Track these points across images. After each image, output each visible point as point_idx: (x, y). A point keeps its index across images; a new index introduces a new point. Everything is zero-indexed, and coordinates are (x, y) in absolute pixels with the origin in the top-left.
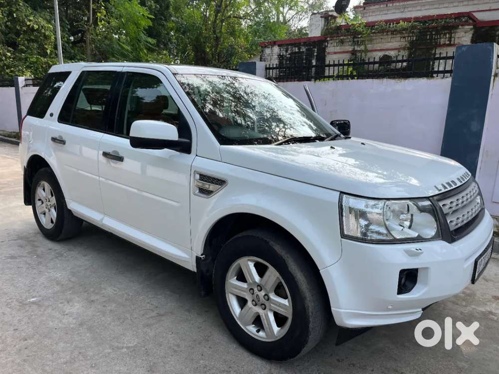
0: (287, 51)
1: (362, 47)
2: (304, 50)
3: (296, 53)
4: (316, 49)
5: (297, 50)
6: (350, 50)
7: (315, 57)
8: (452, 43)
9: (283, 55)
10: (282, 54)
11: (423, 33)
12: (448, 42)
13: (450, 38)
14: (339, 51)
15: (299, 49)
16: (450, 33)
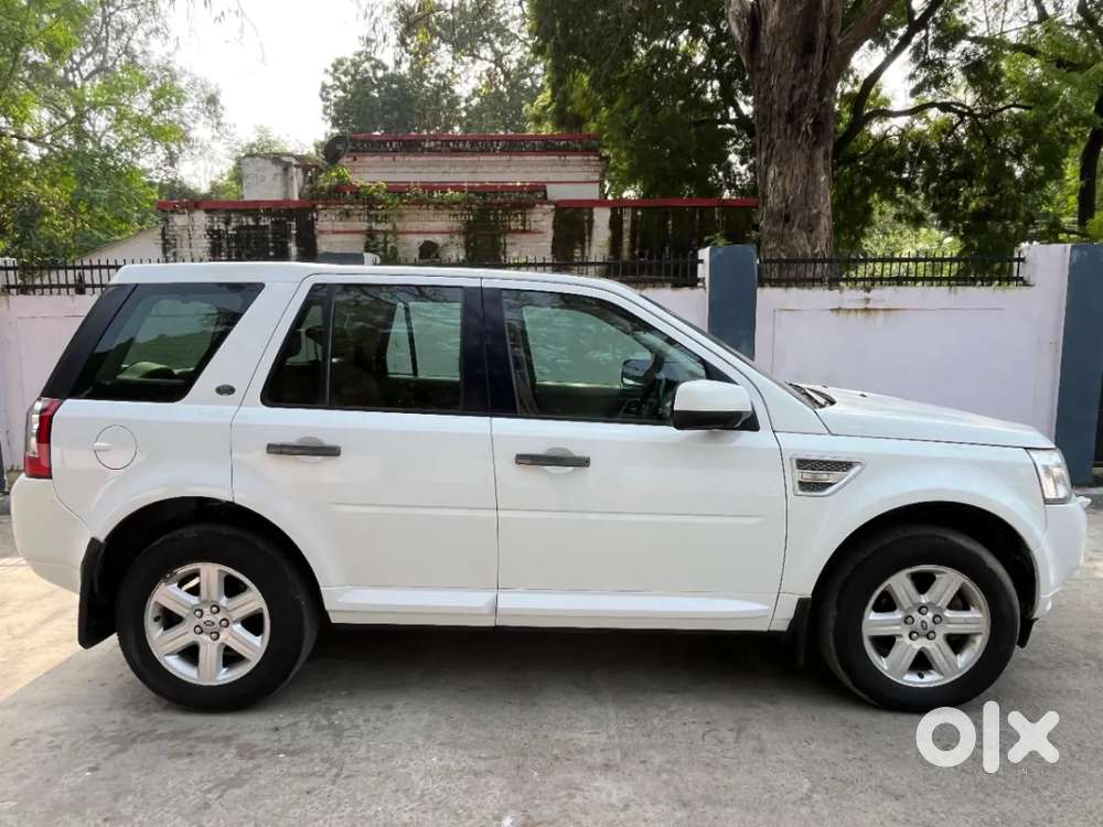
0: (227, 223)
1: (389, 227)
2: (268, 223)
3: (248, 227)
4: (294, 223)
5: (251, 222)
6: (364, 228)
7: (294, 238)
8: (527, 228)
9: (219, 230)
10: (216, 228)
11: (484, 212)
12: (521, 228)
13: (523, 224)
14: (342, 229)
15: (257, 220)
16: (524, 214)
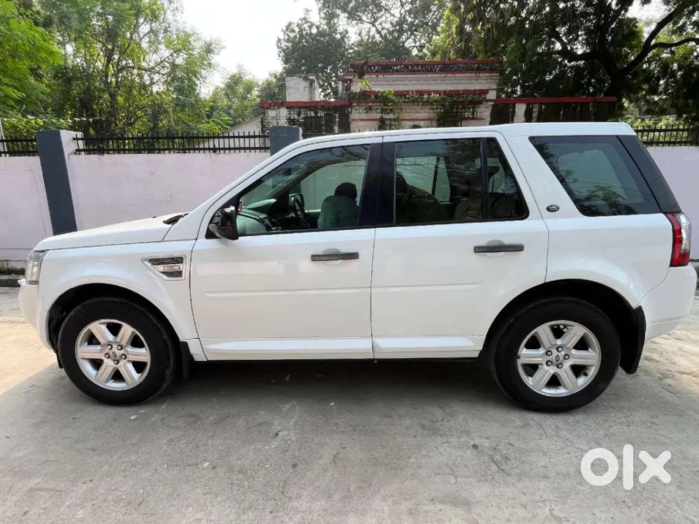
0: (299, 114)
1: (391, 116)
2: (322, 114)
3: (311, 117)
4: (337, 115)
5: (313, 114)
6: (378, 117)
7: (337, 124)
8: (475, 116)
9: (294, 119)
10: (292, 118)
12: (471, 116)
13: (473, 115)
14: (366, 118)
15: (316, 113)
16: (474, 108)
